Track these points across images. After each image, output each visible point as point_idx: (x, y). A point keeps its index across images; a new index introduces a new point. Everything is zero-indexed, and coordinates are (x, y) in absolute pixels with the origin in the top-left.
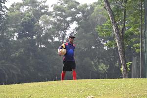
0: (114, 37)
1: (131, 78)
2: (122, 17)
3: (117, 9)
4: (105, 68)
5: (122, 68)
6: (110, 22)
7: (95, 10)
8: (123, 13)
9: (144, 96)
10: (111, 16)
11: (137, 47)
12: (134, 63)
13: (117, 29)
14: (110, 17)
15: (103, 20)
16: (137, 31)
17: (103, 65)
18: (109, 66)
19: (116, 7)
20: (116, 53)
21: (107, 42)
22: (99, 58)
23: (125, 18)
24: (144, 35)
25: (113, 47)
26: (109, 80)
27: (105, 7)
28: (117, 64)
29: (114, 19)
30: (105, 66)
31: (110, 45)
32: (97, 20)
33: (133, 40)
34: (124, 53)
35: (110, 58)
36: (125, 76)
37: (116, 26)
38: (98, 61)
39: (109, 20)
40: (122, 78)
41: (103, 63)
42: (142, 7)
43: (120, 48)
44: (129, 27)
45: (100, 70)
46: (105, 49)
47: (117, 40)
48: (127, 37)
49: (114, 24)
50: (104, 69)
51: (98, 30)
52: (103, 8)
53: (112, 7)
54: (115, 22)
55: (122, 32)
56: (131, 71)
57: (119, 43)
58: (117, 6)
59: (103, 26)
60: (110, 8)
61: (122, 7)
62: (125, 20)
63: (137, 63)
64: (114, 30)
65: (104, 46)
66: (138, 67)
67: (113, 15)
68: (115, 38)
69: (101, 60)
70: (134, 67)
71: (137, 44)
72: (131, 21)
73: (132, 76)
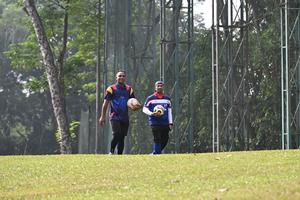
0: (43, 70)
1: (77, 153)
2: (58, 30)
3: (51, 13)
4: (24, 133)
5: (60, 134)
6: (35, 39)
7: (4, 14)
8: (63, 20)
9: (100, 189)
10: (37, 26)
11: (91, 91)
12: (83, 123)
13: (50, 53)
14: (36, 29)
15: (21, 35)
16: (91, 57)
17: (20, 126)
18: (32, 128)
19: (48, 9)
20: (47, 102)
21: (28, 81)
22: (12, 113)
23: (66, 31)
24: (105, 65)
25: (42, 91)
26: (30, 156)
27: (25, 9)
28: (48, 126)
29: (44, 34)
30: (24, 128)
31: (34, 87)
32: (9, 35)
33: (82, 75)
34: (63, 103)
35: (36, 112)
36: (65, 150)
37: (48, 48)
38: (10, 118)
39: (33, 35)
40: (59, 153)
41: (20, 124)
42: (100, 9)
43: (56, 93)
44: (75, 50)
45: (15, 137)
46: (25, 94)
47: (49, 76)
48: (70, 69)
49: (42, 43)
50: (22, 136)
51: (11, 55)
52: (20, 9)
53: (40, 8)
54: (44, 40)
55: (60, 61)
56: (77, 138)
57: (52, 82)
58: (49, 6)
59: (21, 47)
60: (34, 9)
61: (59, 9)
62: (65, 36)
63: (90, 124)
64: (44, 55)
65: (23, 89)
66: (91, 132)
67: (41, 25)
68: (46, 73)
69: (17, 117)
70: (84, 131)
71: (90, 84)
72: (79, 37)
73: (80, 150)
